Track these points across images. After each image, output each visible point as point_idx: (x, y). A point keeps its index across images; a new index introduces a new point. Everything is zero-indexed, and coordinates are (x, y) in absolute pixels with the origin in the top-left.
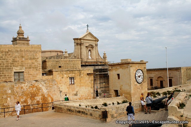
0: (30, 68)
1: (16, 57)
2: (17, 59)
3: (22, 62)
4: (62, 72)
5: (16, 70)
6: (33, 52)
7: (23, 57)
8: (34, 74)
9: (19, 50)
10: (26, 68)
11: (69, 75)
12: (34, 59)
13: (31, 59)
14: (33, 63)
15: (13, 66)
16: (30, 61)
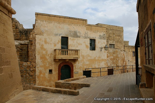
0: (118, 42)
1: (110, 34)
2: (111, 35)
3: (114, 37)
4: (129, 47)
5: (110, 42)
6: (119, 31)
7: (114, 34)
8: (120, 47)
9: (112, 29)
10: (116, 42)
11: (133, 50)
12: (120, 36)
13: (118, 36)
14: (119, 39)
15: (109, 40)
16: (118, 37)
